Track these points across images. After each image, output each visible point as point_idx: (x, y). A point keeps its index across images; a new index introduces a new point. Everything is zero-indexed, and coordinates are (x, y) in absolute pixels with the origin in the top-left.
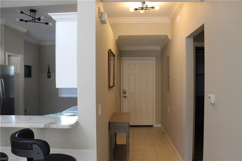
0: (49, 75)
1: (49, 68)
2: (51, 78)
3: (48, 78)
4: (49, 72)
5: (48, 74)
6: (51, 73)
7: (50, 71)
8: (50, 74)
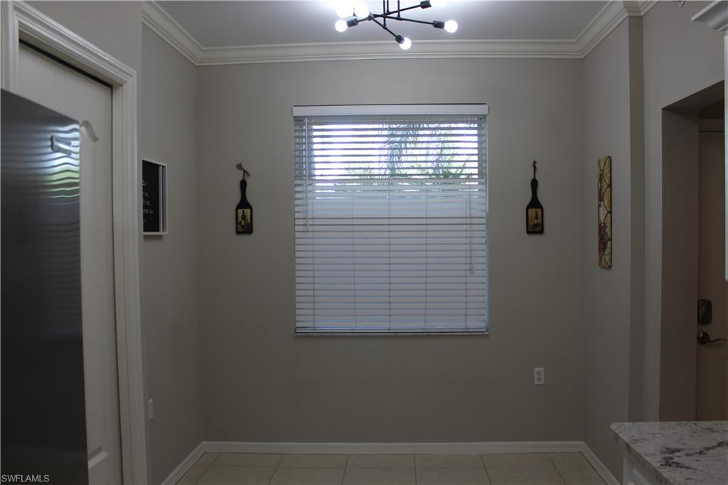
0: (244, 217)
1: (243, 184)
2: (254, 234)
3: (238, 233)
4: (244, 204)
5: (240, 211)
6: (253, 208)
7: (250, 198)
8: (248, 212)
